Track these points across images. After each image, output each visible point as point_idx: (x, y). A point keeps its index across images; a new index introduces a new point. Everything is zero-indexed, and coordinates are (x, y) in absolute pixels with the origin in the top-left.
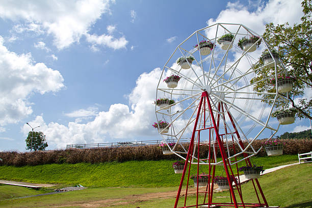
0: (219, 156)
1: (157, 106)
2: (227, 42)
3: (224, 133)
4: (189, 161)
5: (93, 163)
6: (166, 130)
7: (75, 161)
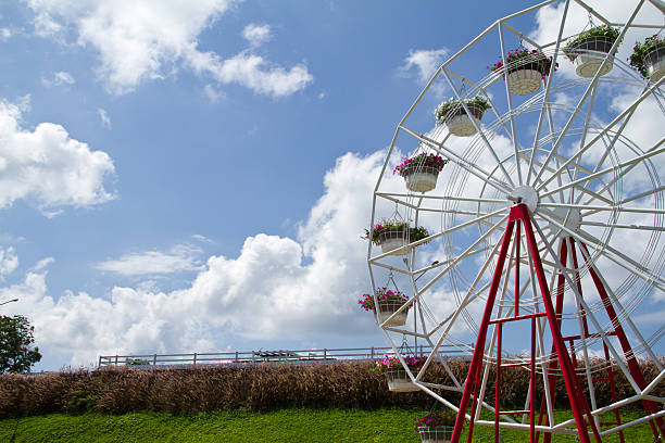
0: (560, 403)
1: (374, 245)
2: (594, 54)
3: (578, 331)
4: (468, 416)
5: (176, 412)
6: (401, 317)
7: (122, 406)
